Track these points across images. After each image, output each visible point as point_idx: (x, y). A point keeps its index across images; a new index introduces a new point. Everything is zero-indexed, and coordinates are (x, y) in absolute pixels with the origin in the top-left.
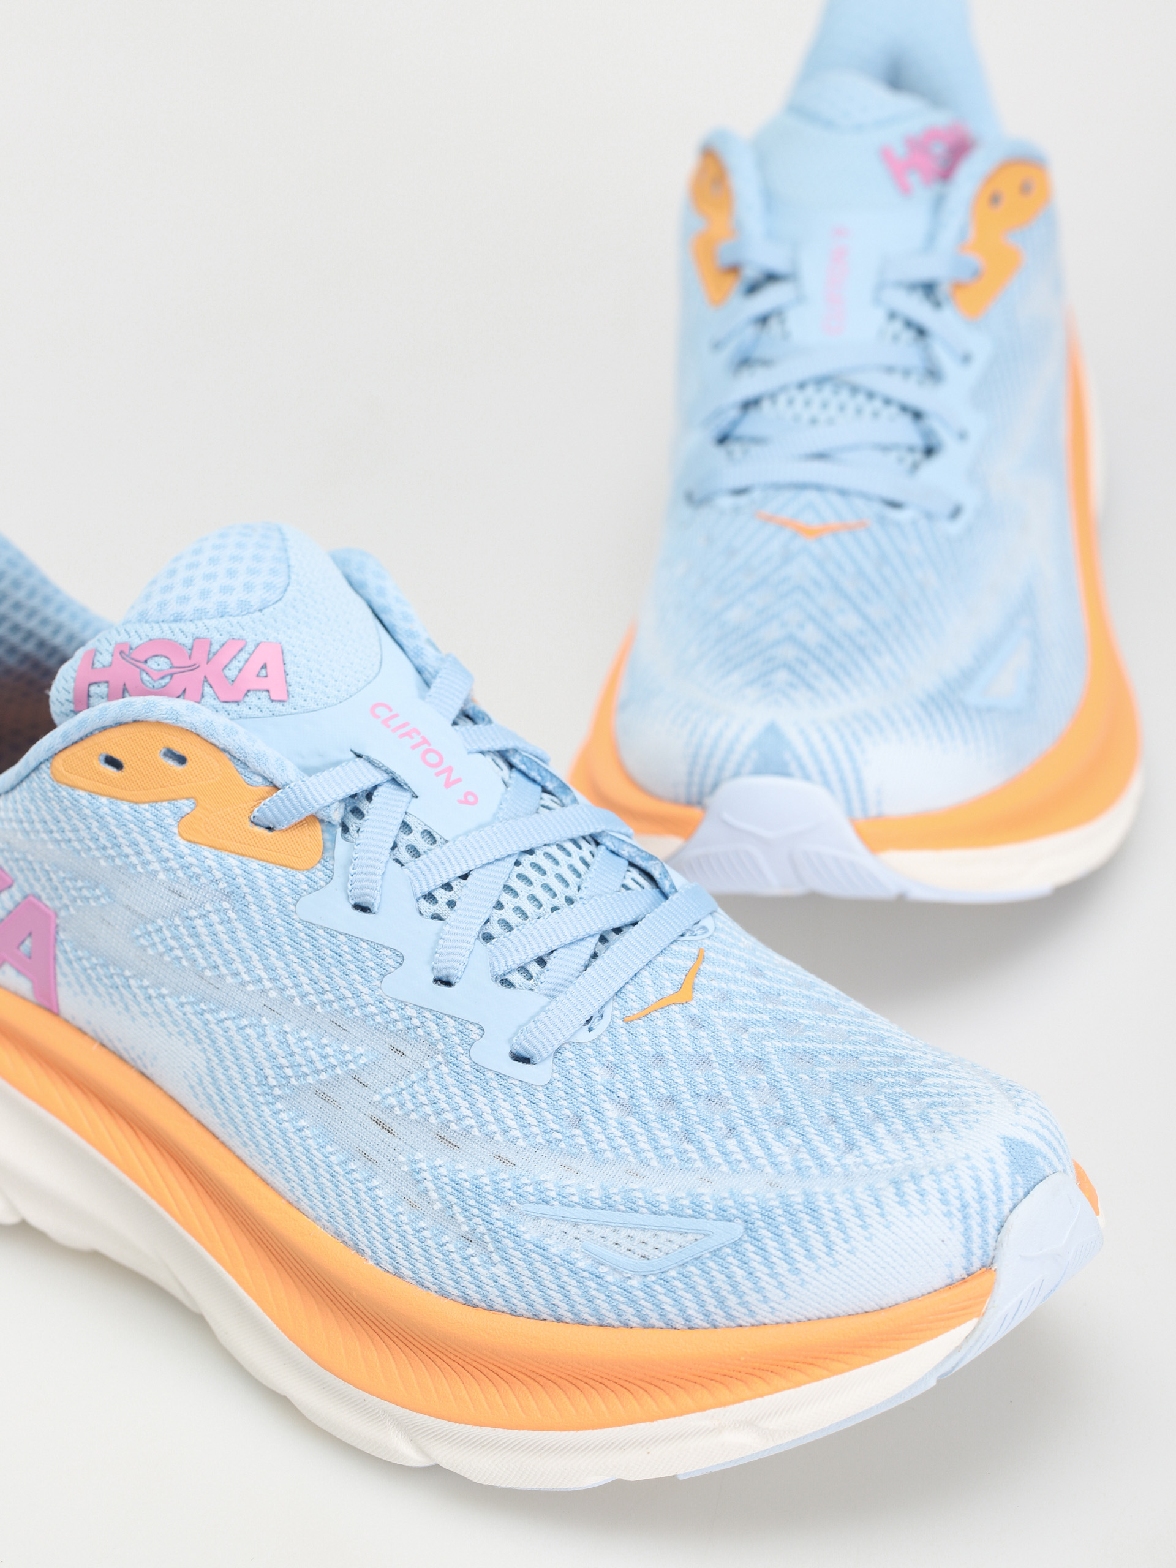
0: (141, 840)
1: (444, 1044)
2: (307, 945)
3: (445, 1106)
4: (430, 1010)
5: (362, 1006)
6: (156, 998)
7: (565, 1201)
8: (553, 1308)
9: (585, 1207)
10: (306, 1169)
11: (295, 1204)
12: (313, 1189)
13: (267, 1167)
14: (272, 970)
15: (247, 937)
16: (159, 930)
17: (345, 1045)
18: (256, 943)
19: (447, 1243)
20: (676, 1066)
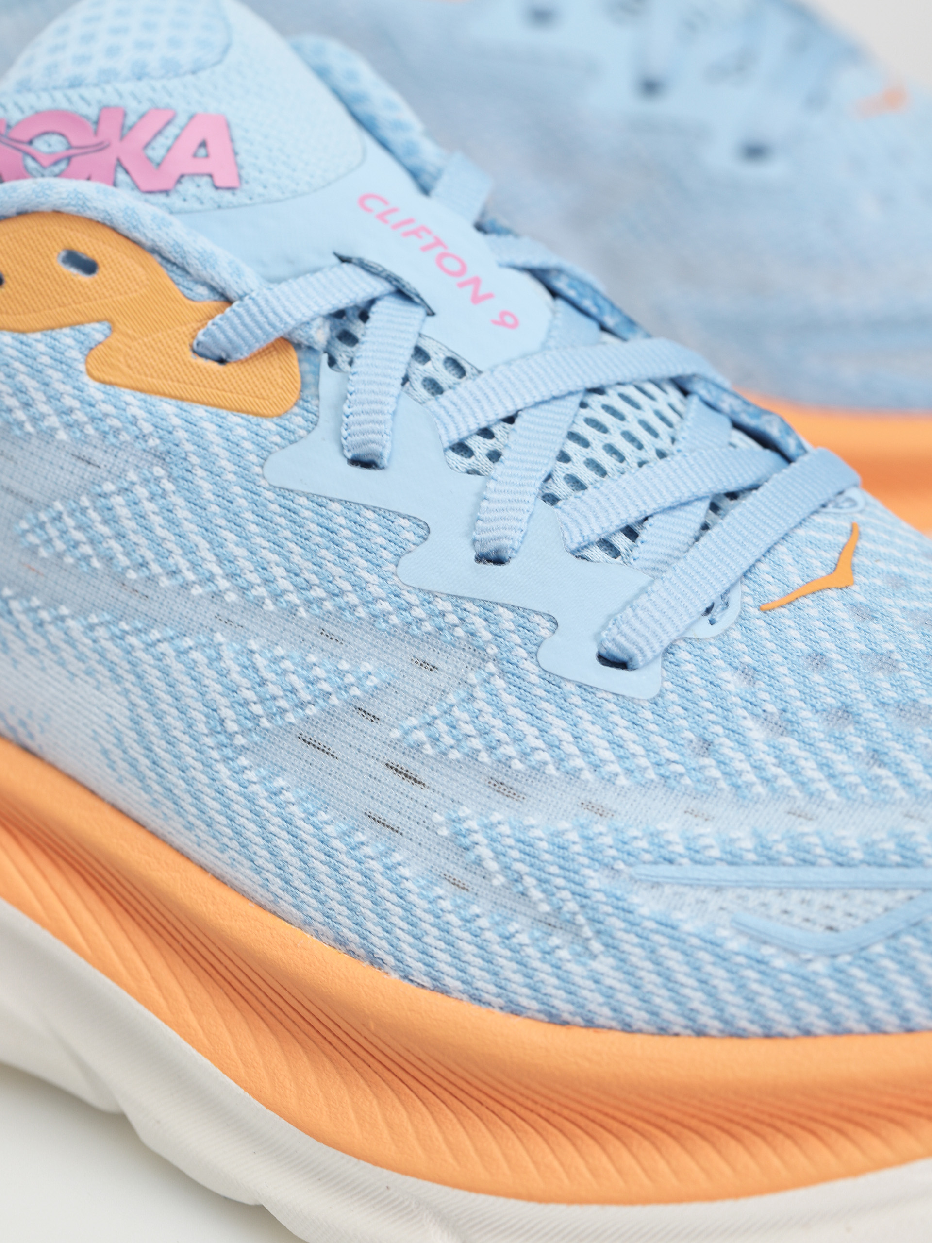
0: (31, 384)
1: (498, 647)
2: (283, 521)
3: (502, 736)
4: (473, 600)
5: (367, 602)
6: (50, 623)
7: (698, 857)
8: (691, 1015)
9: (731, 864)
10: (287, 850)
11: (270, 906)
12: (298, 878)
13: (225, 857)
14: (230, 561)
15: (190, 516)
16: (59, 518)
17: (343, 662)
18: (205, 525)
19: (517, 932)
20: (846, 668)
